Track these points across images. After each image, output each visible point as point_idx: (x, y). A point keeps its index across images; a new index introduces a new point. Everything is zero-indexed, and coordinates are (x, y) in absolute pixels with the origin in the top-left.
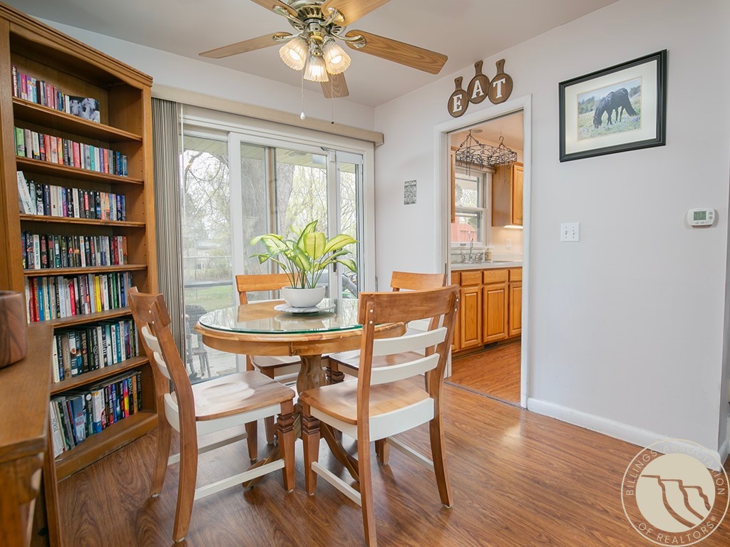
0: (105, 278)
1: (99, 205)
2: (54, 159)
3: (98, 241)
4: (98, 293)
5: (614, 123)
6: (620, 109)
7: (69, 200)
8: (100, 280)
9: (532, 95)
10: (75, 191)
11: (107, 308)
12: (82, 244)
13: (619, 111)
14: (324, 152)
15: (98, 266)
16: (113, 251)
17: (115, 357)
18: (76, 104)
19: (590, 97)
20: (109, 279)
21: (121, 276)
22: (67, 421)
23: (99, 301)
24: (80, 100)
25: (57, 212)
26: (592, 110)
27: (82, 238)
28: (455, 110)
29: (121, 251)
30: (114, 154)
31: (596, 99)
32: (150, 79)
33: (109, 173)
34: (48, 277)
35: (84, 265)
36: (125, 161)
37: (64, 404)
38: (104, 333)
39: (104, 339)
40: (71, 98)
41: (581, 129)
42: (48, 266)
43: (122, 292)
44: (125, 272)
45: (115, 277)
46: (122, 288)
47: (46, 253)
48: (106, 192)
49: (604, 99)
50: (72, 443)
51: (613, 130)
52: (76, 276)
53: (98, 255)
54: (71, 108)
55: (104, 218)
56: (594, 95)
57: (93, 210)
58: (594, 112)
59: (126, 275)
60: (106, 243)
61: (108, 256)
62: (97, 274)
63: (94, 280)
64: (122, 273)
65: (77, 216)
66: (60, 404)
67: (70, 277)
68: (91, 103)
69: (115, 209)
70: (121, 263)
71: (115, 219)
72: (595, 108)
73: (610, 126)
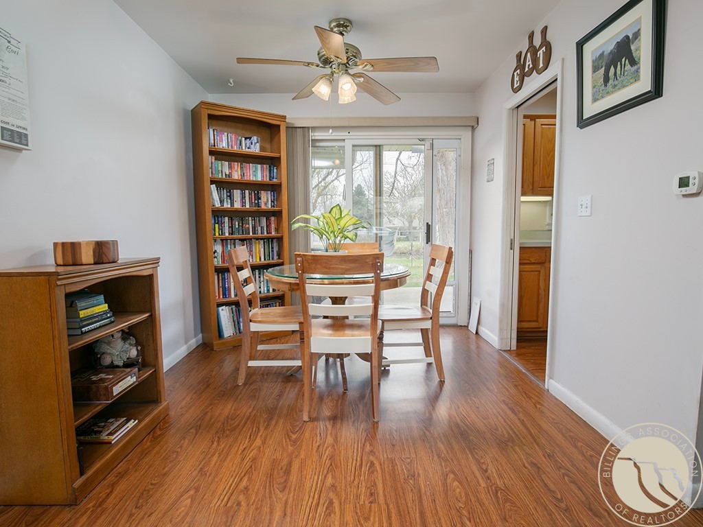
0: (262, 242)
1: (260, 198)
2: (236, 176)
3: (259, 220)
4: (258, 250)
5: (618, 78)
6: (624, 60)
7: (243, 197)
8: (259, 243)
9: (563, 59)
10: (247, 192)
11: (263, 259)
12: (250, 222)
13: (623, 63)
14: (422, 143)
15: (259, 235)
16: (268, 226)
17: (266, 289)
18: (248, 141)
19: (601, 52)
20: (264, 242)
21: (272, 241)
22: (235, 319)
23: (258, 255)
24: (250, 138)
25: (237, 205)
26: (602, 67)
27: (250, 218)
28: (515, 86)
29: (273, 226)
30: (270, 167)
31: (605, 54)
32: (284, 117)
33: (267, 179)
34: (230, 240)
35: (251, 234)
36: (275, 170)
37: (234, 309)
38: (259, 274)
39: (260, 277)
40: (246, 139)
41: (595, 89)
42: (232, 234)
43: (272, 251)
44: (274, 238)
45: (268, 240)
46: (272, 248)
47: (231, 227)
48: (264, 190)
49: (611, 51)
50: (238, 332)
51: (618, 87)
52: (245, 240)
53: (259, 228)
54: (246, 144)
55: (263, 207)
56: (604, 49)
57: (256, 202)
58: (603, 68)
59: (275, 241)
60: (264, 220)
61: (265, 229)
62: (257, 239)
63: (256, 243)
64: (273, 239)
65: (248, 206)
66: (232, 309)
67: (242, 240)
68: (255, 139)
69: (270, 201)
70: (273, 233)
71: (270, 207)
72: (604, 64)
73: (616, 82)
